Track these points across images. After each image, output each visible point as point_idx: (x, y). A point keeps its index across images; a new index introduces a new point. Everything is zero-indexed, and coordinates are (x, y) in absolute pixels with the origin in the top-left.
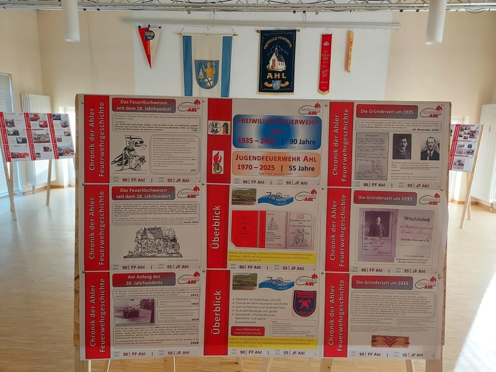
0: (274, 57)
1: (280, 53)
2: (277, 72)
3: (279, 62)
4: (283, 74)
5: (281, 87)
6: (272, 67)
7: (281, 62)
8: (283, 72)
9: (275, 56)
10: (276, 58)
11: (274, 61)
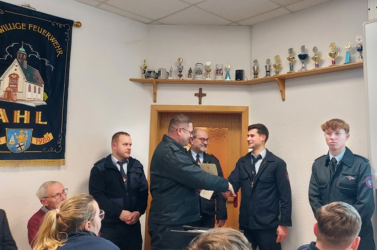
0: (15, 68)
1: (32, 62)
2: (23, 108)
3: (28, 84)
4: (39, 115)
5: (33, 147)
6: (8, 93)
7: (33, 86)
8: (39, 108)
9: (19, 68)
10: (19, 72)
11: (14, 79)
